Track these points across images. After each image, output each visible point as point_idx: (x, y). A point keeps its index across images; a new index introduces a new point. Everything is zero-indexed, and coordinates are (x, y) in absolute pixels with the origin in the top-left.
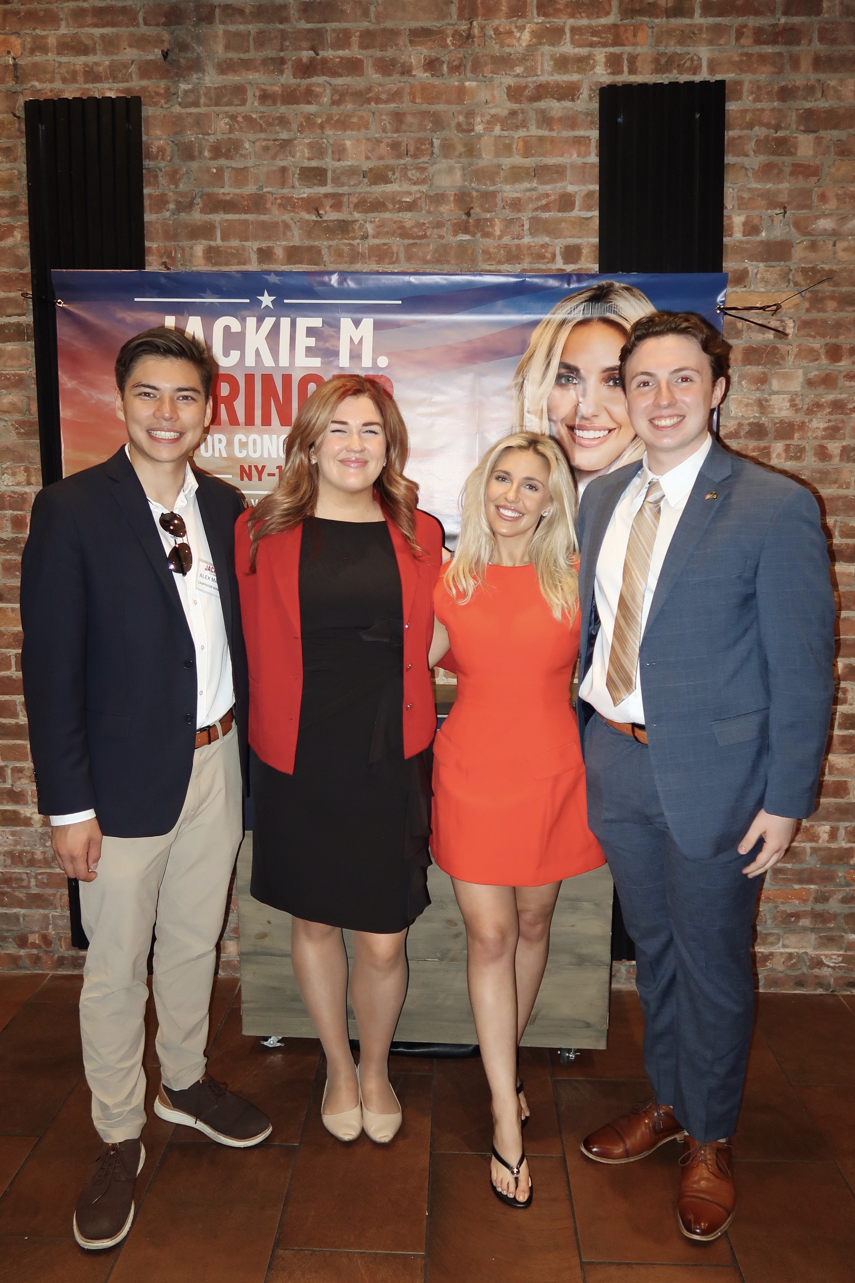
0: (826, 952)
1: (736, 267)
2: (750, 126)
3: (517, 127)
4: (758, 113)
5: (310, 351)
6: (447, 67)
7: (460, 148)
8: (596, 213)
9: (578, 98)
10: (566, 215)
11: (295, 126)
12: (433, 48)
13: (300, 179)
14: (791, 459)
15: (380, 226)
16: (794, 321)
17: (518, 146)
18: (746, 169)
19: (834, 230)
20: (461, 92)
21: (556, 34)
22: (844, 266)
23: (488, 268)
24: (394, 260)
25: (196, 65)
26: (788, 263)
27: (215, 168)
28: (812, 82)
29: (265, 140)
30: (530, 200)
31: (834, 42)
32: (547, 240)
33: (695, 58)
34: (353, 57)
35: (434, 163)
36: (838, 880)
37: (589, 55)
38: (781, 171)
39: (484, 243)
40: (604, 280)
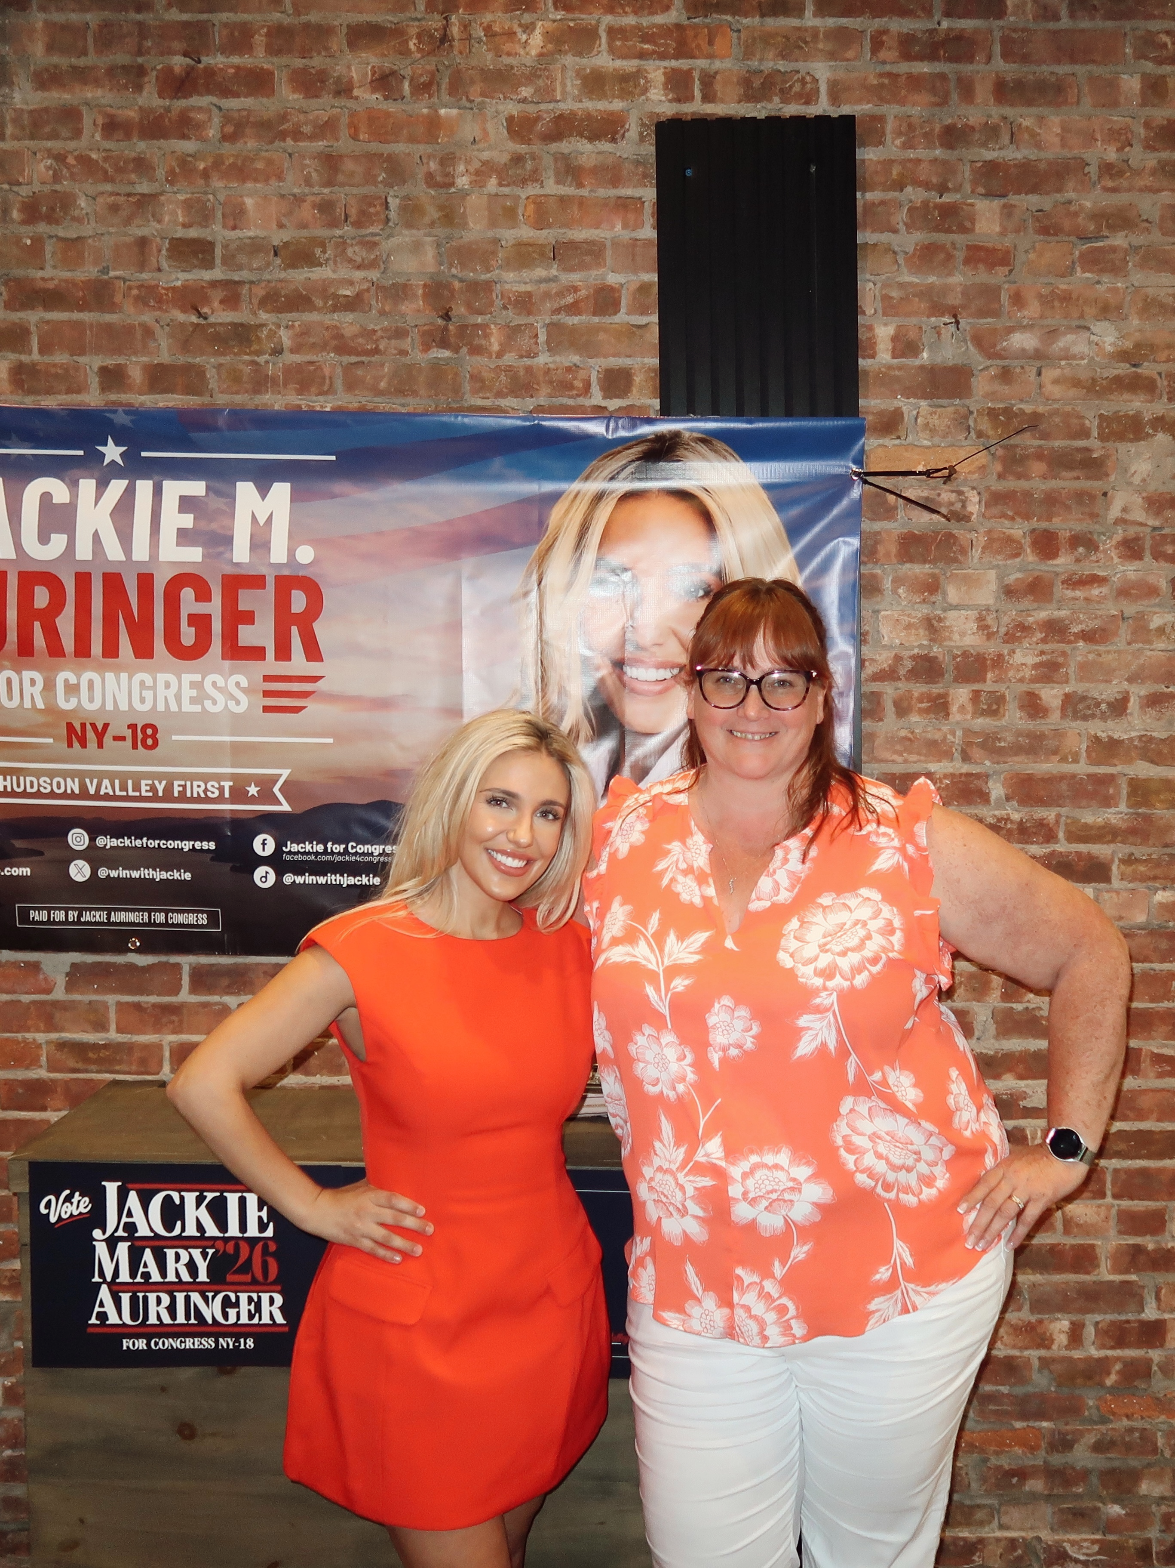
0: (1073, 1537)
1: (883, 407)
2: (900, 186)
3: (524, 182)
4: (909, 165)
5: (184, 537)
6: (410, 85)
7: (433, 213)
8: (655, 318)
9: (623, 136)
10: (607, 320)
11: (161, 173)
12: (386, 56)
13: (169, 257)
14: (982, 715)
15: (303, 334)
16: (979, 494)
17: (526, 211)
18: (895, 253)
19: (1037, 350)
20: (433, 125)
21: (583, 37)
22: (1055, 406)
23: (480, 402)
24: (326, 388)
26: (967, 402)
27: (28, 237)
28: (995, 119)
29: (112, 194)
30: (547, 295)
31: (1025, 59)
32: (576, 359)
33: (808, 79)
34: (256, 67)
35: (390, 236)
36: (1087, 1413)
37: (638, 71)
38: (950, 257)
39: (473, 363)
40: (667, 424)
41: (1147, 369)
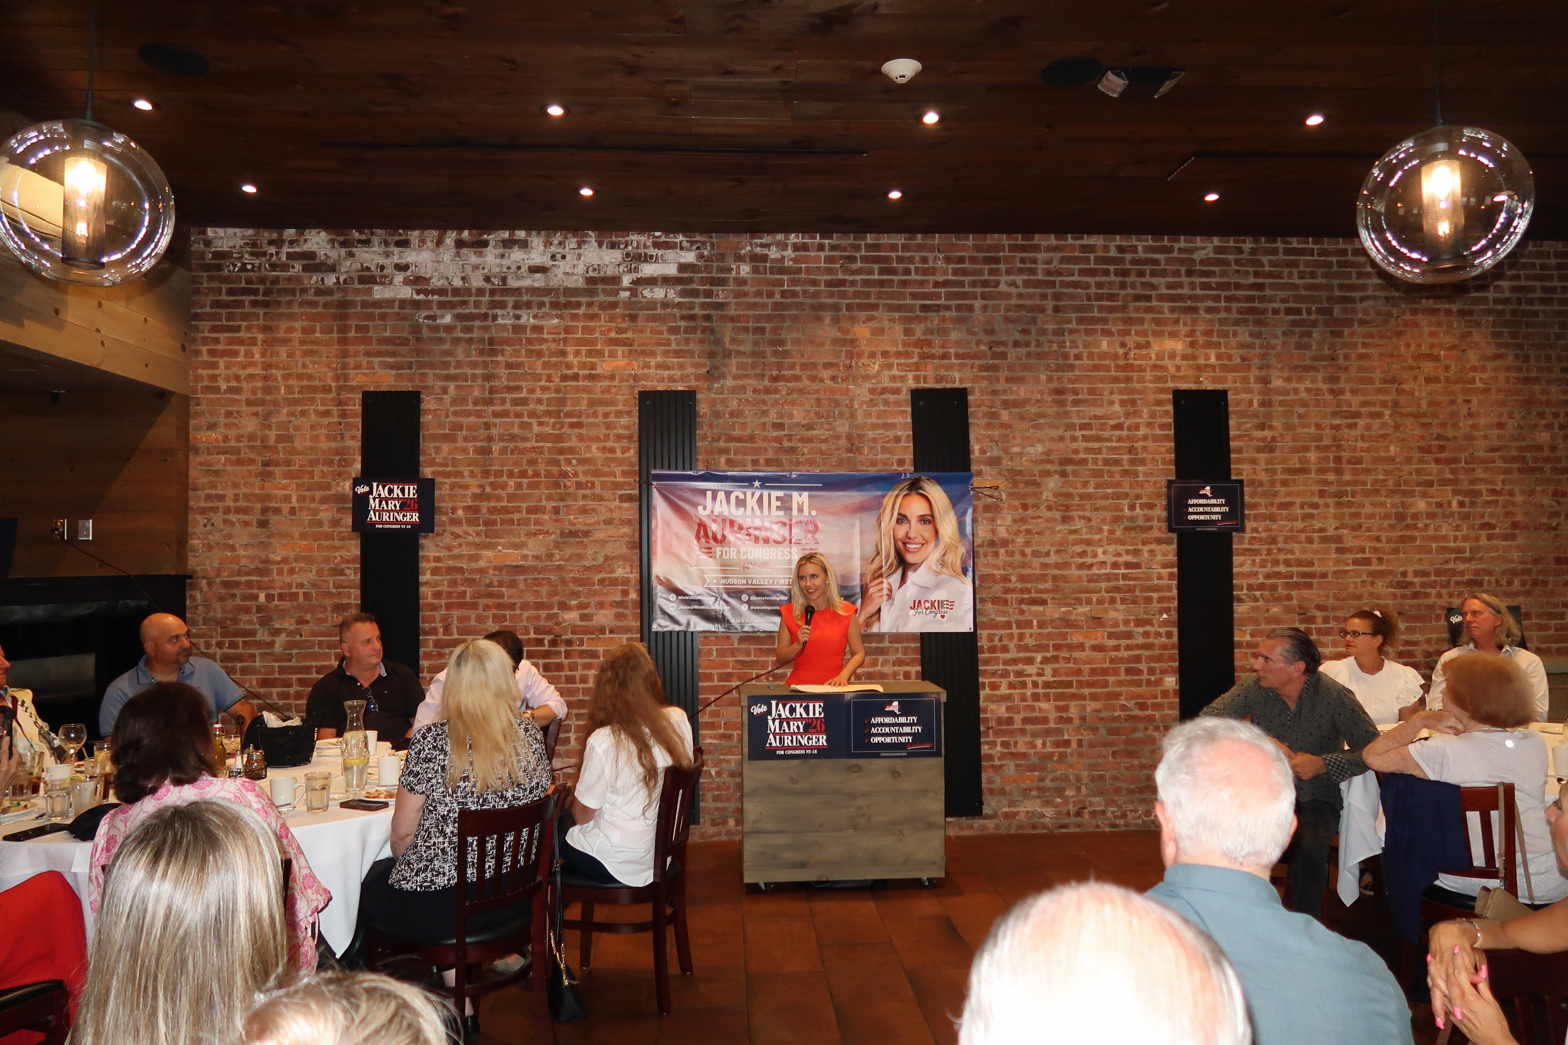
0: (1046, 810)
1: (977, 469)
2: (980, 407)
3: (874, 406)
4: (982, 401)
5: (778, 508)
6: (841, 379)
7: (848, 415)
8: (912, 444)
9: (901, 394)
10: (898, 445)
11: (769, 404)
12: (834, 371)
13: (772, 428)
15: (810, 450)
16: (1005, 493)
17: (874, 414)
18: (979, 425)
19: (1020, 452)
20: (847, 390)
21: (890, 366)
23: (862, 469)
25: (723, 376)
26: (1001, 467)
27: (731, 422)
28: (1006, 388)
29: (755, 410)
30: (881, 438)
31: (1014, 371)
32: (889, 456)
33: (953, 377)
34: (797, 374)
35: (835, 422)
36: (1049, 769)
37: (905, 375)
38: (994, 426)
39: (860, 458)
40: (917, 475)
41: (1051, 457)
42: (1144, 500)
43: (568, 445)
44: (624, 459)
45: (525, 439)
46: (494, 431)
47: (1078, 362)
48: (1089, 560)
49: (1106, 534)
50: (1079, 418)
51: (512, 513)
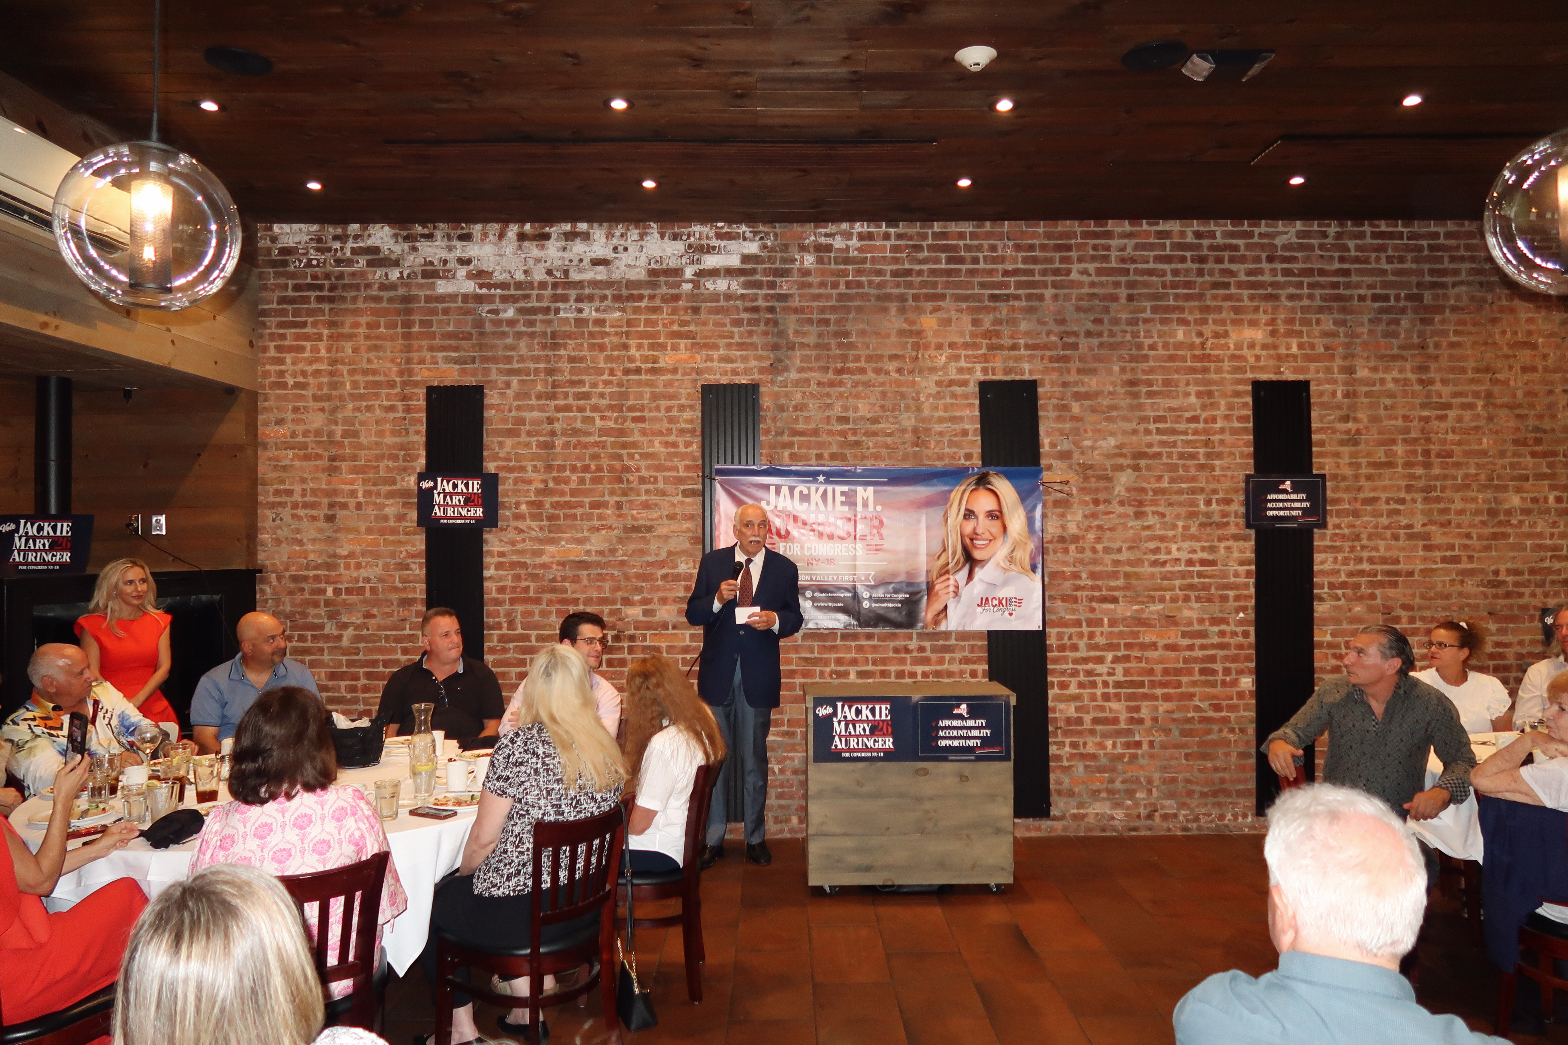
0: (1116, 812)
1: (1047, 463)
2: (1050, 399)
3: (941, 399)
4: (1052, 393)
5: (842, 503)
6: (907, 372)
7: (914, 408)
8: (979, 438)
9: (969, 386)
10: (965, 439)
11: (834, 397)
12: (900, 363)
13: (836, 422)
15: (876, 444)
16: (1076, 488)
17: (941, 407)
18: (1049, 418)
19: (1092, 446)
20: (914, 383)
21: (957, 358)
23: (928, 463)
24: (883, 460)
25: (786, 369)
26: (1071, 461)
27: (795, 416)
28: (1077, 380)
29: (819, 403)
30: (948, 432)
31: (1085, 362)
32: (956, 450)
33: (1023, 369)
34: (862, 367)
35: (901, 415)
37: (973, 367)
38: (1065, 419)
39: (926, 451)
40: (985, 470)
41: (1124, 451)
42: (1221, 495)
43: (631, 439)
44: (686, 453)
45: (588, 434)
46: (557, 426)
47: (1152, 353)
48: (1162, 557)
49: (1180, 530)
50: (1154, 411)
51: (575, 508)
